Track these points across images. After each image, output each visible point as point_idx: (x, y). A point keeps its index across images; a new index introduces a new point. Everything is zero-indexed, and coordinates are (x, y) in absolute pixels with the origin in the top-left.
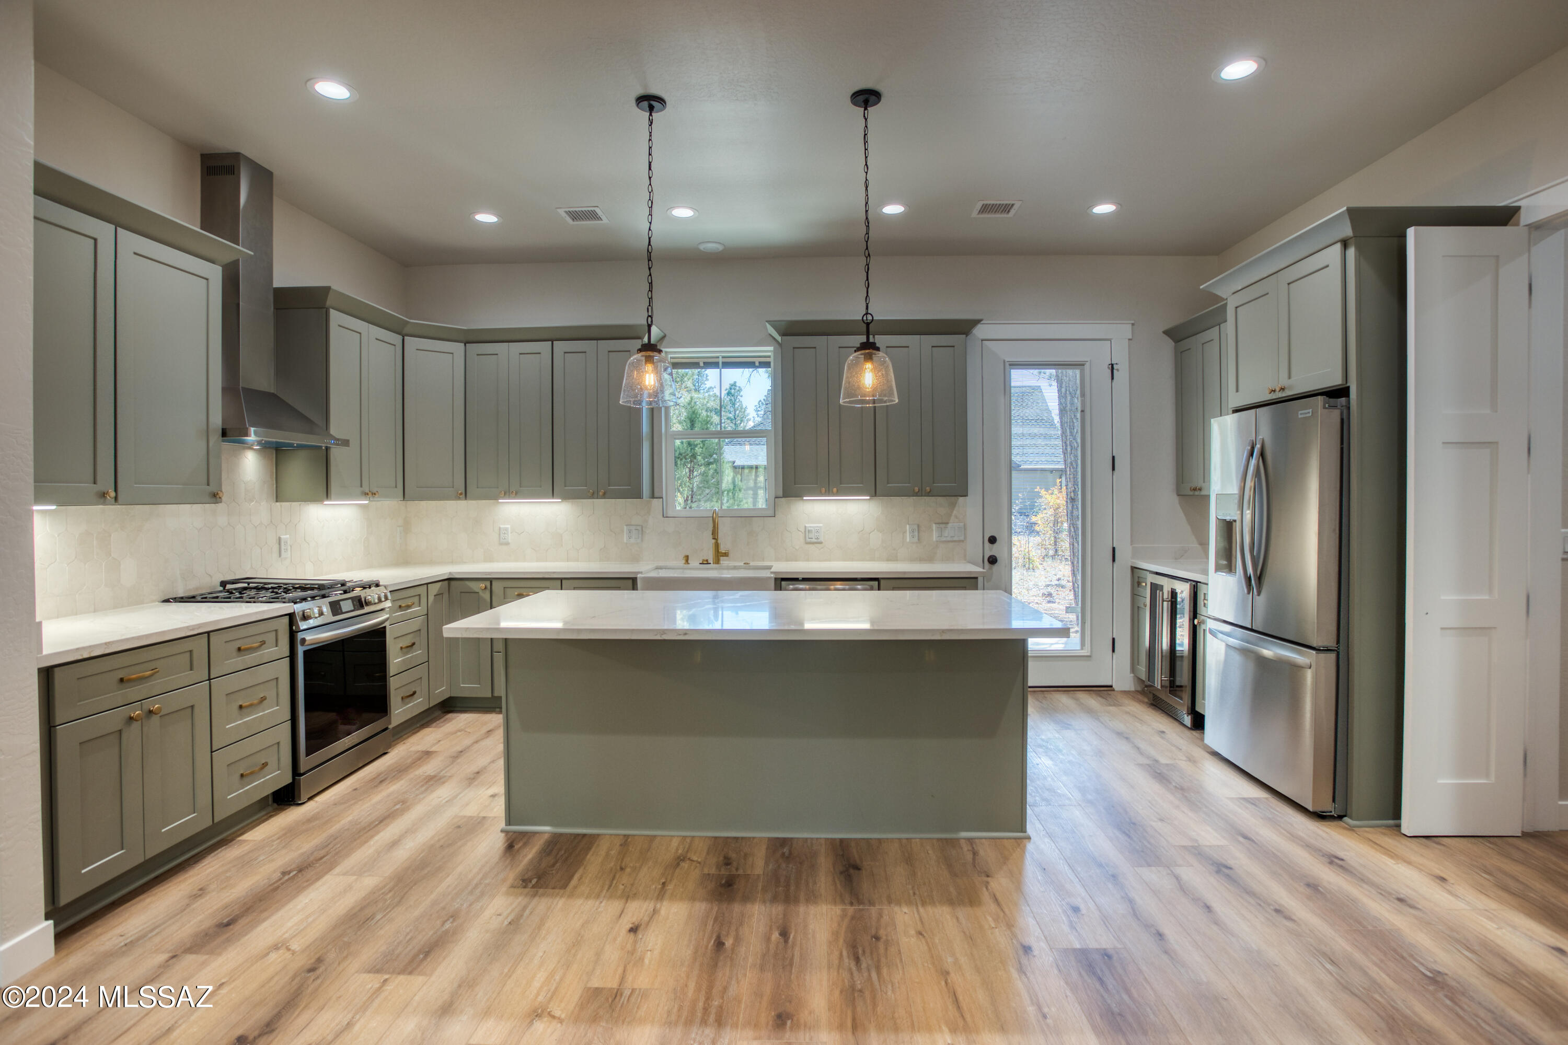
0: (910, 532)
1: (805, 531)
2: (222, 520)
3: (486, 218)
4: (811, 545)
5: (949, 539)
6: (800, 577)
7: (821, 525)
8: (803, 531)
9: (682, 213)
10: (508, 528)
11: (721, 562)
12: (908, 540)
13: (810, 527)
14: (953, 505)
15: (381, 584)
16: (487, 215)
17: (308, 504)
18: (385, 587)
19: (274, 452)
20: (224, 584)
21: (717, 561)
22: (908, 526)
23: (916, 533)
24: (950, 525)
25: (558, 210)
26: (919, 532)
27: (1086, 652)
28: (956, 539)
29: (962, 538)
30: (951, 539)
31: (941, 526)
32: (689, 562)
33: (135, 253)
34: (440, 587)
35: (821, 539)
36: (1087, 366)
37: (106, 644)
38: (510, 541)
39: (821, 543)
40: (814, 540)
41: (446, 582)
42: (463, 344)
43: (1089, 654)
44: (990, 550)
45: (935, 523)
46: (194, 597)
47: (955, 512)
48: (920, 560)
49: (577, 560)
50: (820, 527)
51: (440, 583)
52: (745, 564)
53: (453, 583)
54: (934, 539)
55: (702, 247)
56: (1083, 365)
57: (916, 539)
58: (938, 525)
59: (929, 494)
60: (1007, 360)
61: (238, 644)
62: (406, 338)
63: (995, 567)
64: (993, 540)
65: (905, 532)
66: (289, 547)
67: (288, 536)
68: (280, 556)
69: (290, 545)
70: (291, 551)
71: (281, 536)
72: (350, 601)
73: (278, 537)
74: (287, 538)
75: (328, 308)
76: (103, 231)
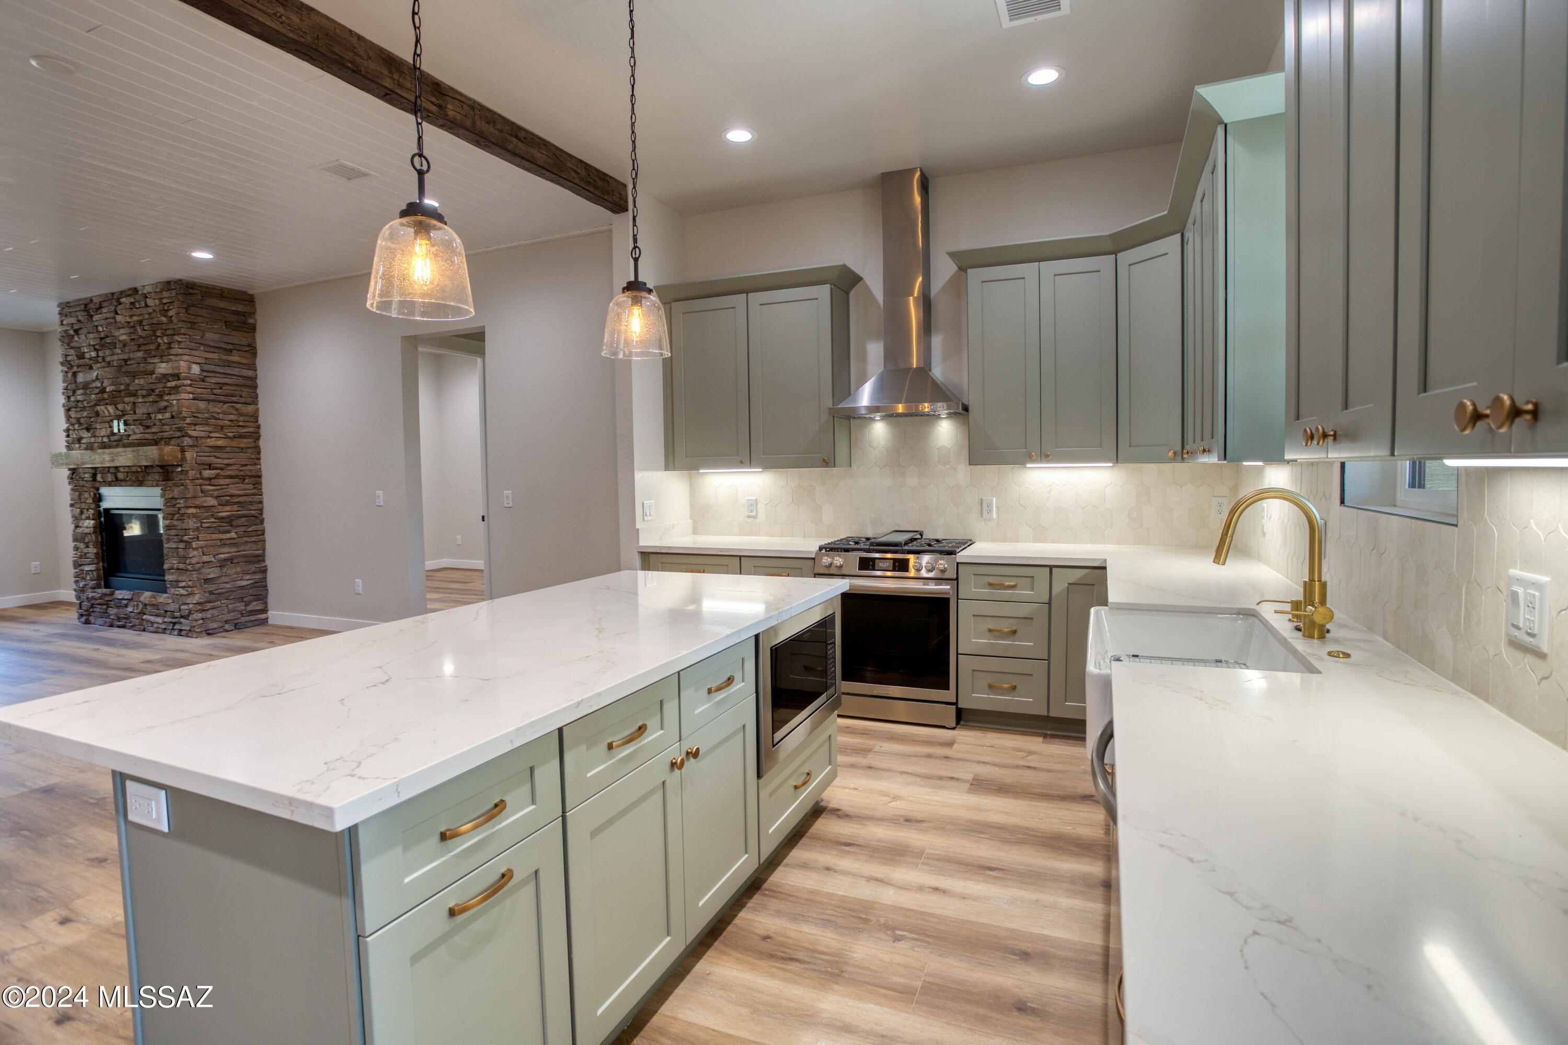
33: (760, 305)
34: (1086, 576)
37: (669, 547)
42: (1180, 235)
66: (994, 509)
67: (994, 499)
68: (982, 516)
69: (997, 507)
70: (998, 513)
71: (983, 498)
72: (892, 561)
73: (980, 498)
74: (992, 500)
75: (966, 270)
76: (740, 300)
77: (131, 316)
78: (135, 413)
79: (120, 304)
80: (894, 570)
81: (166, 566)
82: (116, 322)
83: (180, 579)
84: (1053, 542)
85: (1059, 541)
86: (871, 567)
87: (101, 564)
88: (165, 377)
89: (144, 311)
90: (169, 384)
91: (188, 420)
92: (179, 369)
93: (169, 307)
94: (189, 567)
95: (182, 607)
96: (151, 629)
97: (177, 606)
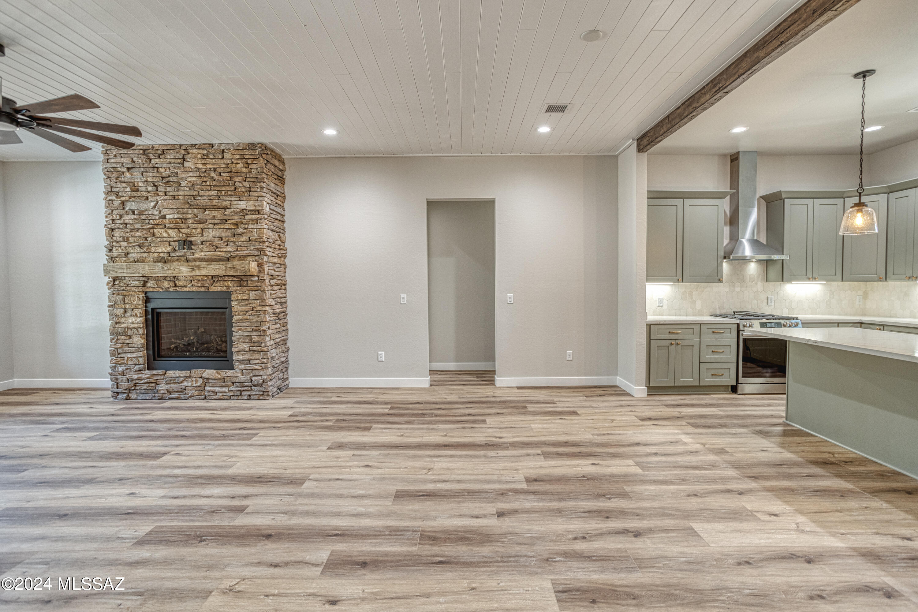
2: (738, 289)
15: (799, 319)
33: (690, 205)
42: (887, 195)
51: (852, 324)
61: (713, 330)
62: (846, 199)
67: (773, 297)
68: (768, 304)
69: (774, 300)
70: (774, 303)
71: (768, 296)
72: (774, 323)
75: (784, 199)
76: (679, 202)
77: (205, 164)
78: (202, 235)
79: (188, 153)
81: (234, 349)
82: (183, 167)
83: (252, 358)
87: (145, 352)
88: (244, 212)
89: (221, 162)
90: (247, 217)
91: (267, 244)
92: (262, 207)
93: (252, 161)
94: (264, 349)
95: (253, 378)
96: (214, 397)
97: (248, 378)
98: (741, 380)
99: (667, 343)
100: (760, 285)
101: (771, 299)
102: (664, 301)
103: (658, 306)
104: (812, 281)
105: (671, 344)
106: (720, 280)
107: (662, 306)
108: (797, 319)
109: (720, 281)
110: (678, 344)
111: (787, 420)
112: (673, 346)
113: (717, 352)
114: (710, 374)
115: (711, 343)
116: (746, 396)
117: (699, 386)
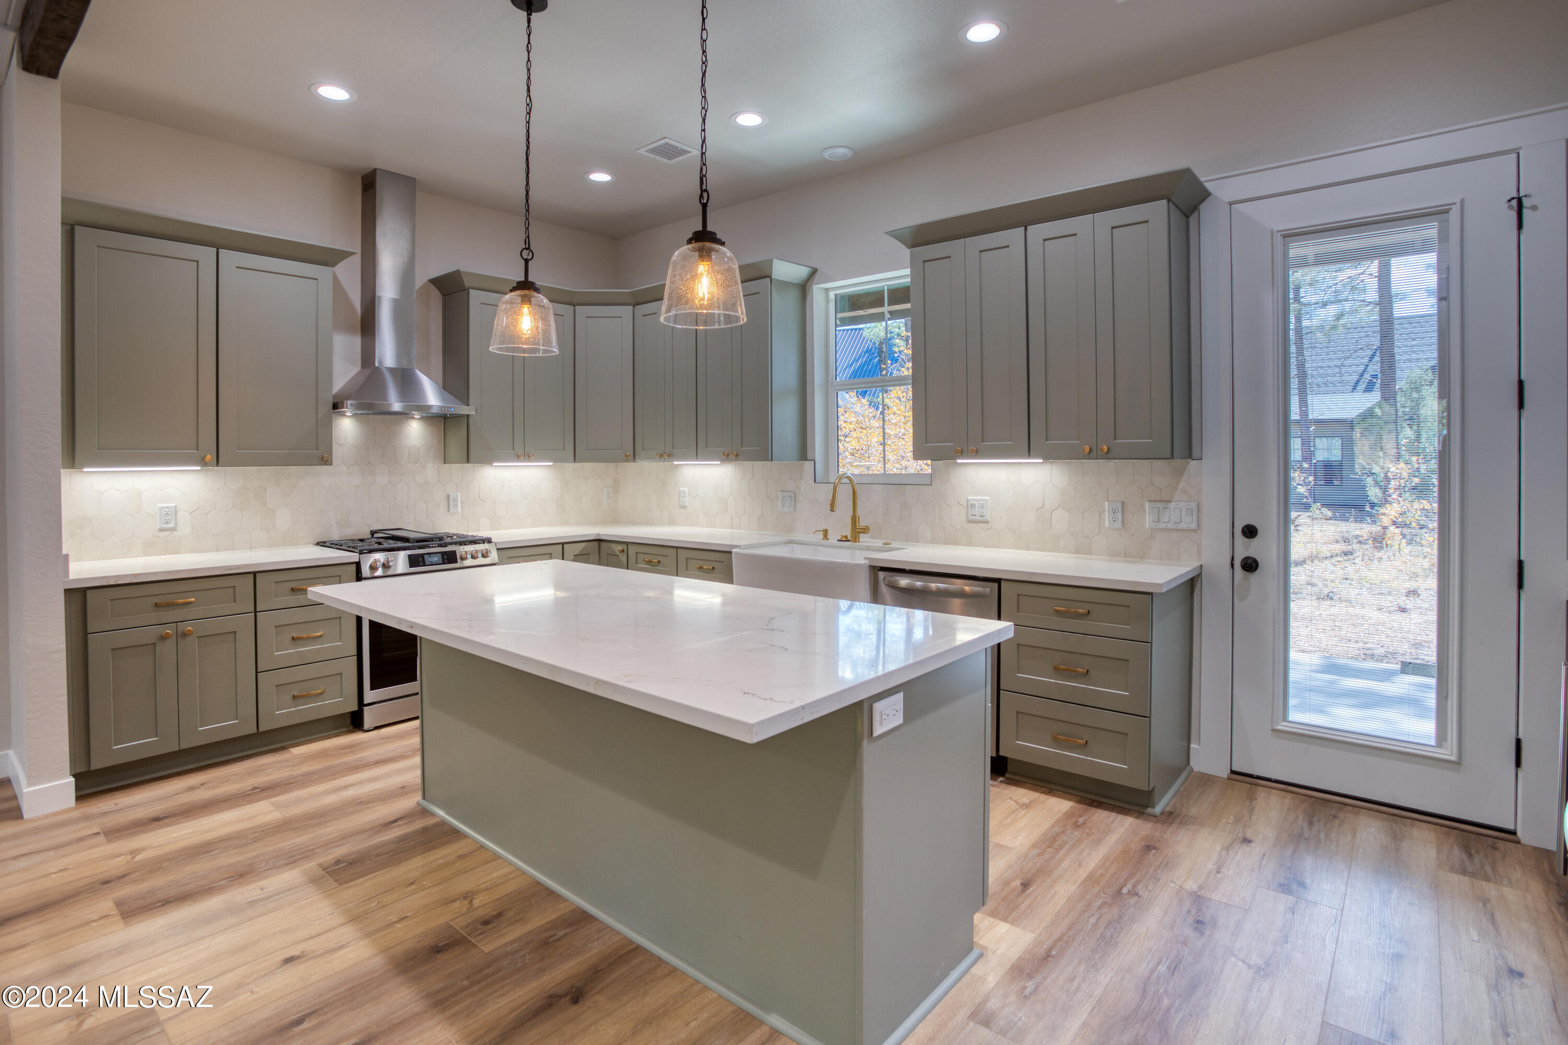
0: (1109, 512)
1: (967, 505)
2: (382, 479)
3: (600, 177)
4: (974, 525)
5: (1170, 526)
6: (908, 568)
7: (987, 498)
8: (965, 505)
9: (749, 120)
10: (685, 491)
11: (861, 540)
12: (1107, 525)
13: (974, 500)
14: (1179, 473)
15: (493, 541)
16: (602, 174)
17: (484, 465)
18: (496, 544)
19: (443, 420)
20: (373, 533)
21: (855, 539)
22: (1106, 503)
23: (1119, 515)
24: (1172, 505)
25: (638, 151)
26: (1123, 514)
27: (1448, 753)
28: (1182, 526)
29: (1194, 526)
30: (1174, 527)
31: (1159, 505)
32: (828, 537)
33: (237, 267)
34: (585, 547)
35: (988, 518)
36: (1454, 215)
37: (133, 575)
38: (687, 505)
39: (987, 522)
40: (977, 518)
41: (596, 543)
42: (632, 307)
43: (1453, 758)
44: (1245, 549)
45: (1150, 501)
46: (325, 542)
47: (1182, 484)
48: (1126, 555)
49: (740, 528)
50: (986, 501)
51: (586, 543)
52: (884, 544)
53: (603, 544)
54: (1147, 526)
55: (826, 155)
56: (1447, 212)
57: (1118, 524)
58: (1153, 504)
59: (1108, 455)
60: (1276, 228)
61: (293, 585)
62: (577, 307)
63: (1254, 577)
64: (1250, 532)
65: (1102, 512)
66: (460, 504)
67: (459, 494)
68: (449, 511)
69: (461, 502)
70: (462, 507)
71: (451, 494)
72: (440, 555)
73: (446, 494)
74: (458, 495)
75: (468, 289)
76: (206, 254)
80: (444, 563)
84: (506, 529)
85: (510, 528)
86: (421, 563)
98: (370, 695)
99: (148, 635)
100: (432, 470)
101: (455, 500)
102: (180, 514)
103: (161, 530)
104: (524, 461)
105: (163, 638)
106: (322, 458)
107: (172, 530)
108: (489, 541)
109: (326, 460)
110: (185, 635)
111: (424, 798)
112: (170, 644)
113: (308, 638)
114: (288, 697)
115: (285, 617)
116: (383, 730)
117: (258, 734)
